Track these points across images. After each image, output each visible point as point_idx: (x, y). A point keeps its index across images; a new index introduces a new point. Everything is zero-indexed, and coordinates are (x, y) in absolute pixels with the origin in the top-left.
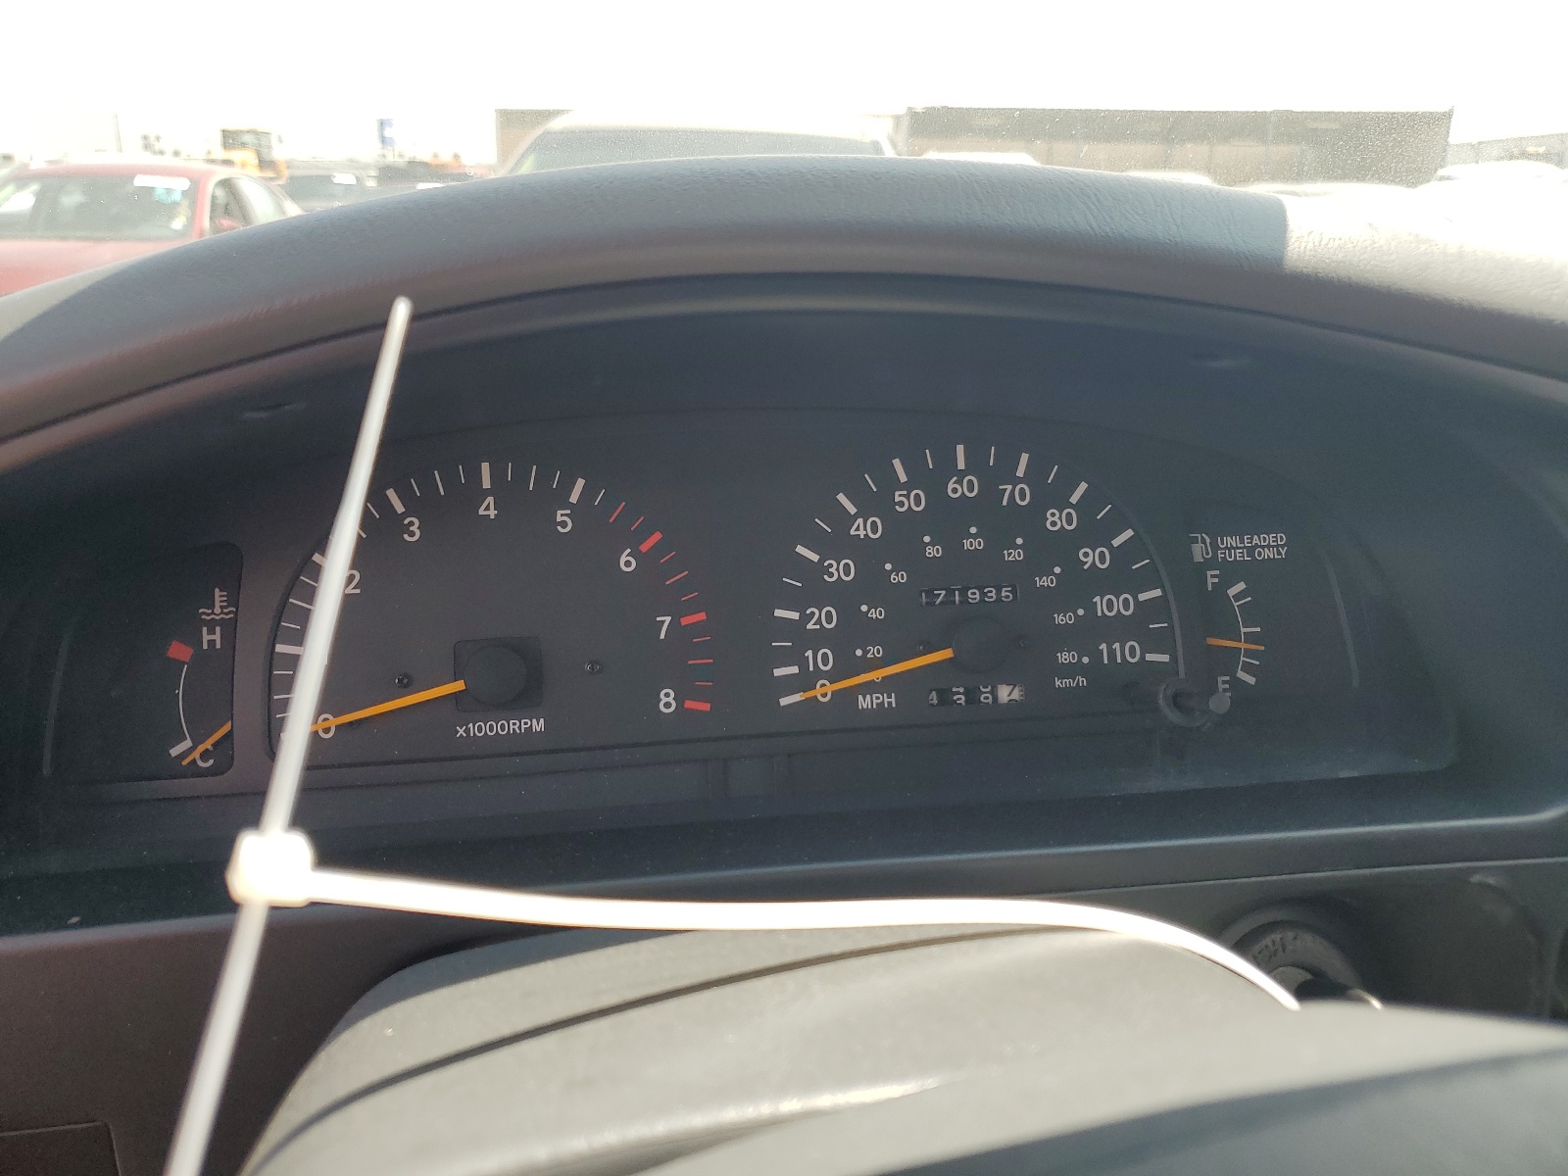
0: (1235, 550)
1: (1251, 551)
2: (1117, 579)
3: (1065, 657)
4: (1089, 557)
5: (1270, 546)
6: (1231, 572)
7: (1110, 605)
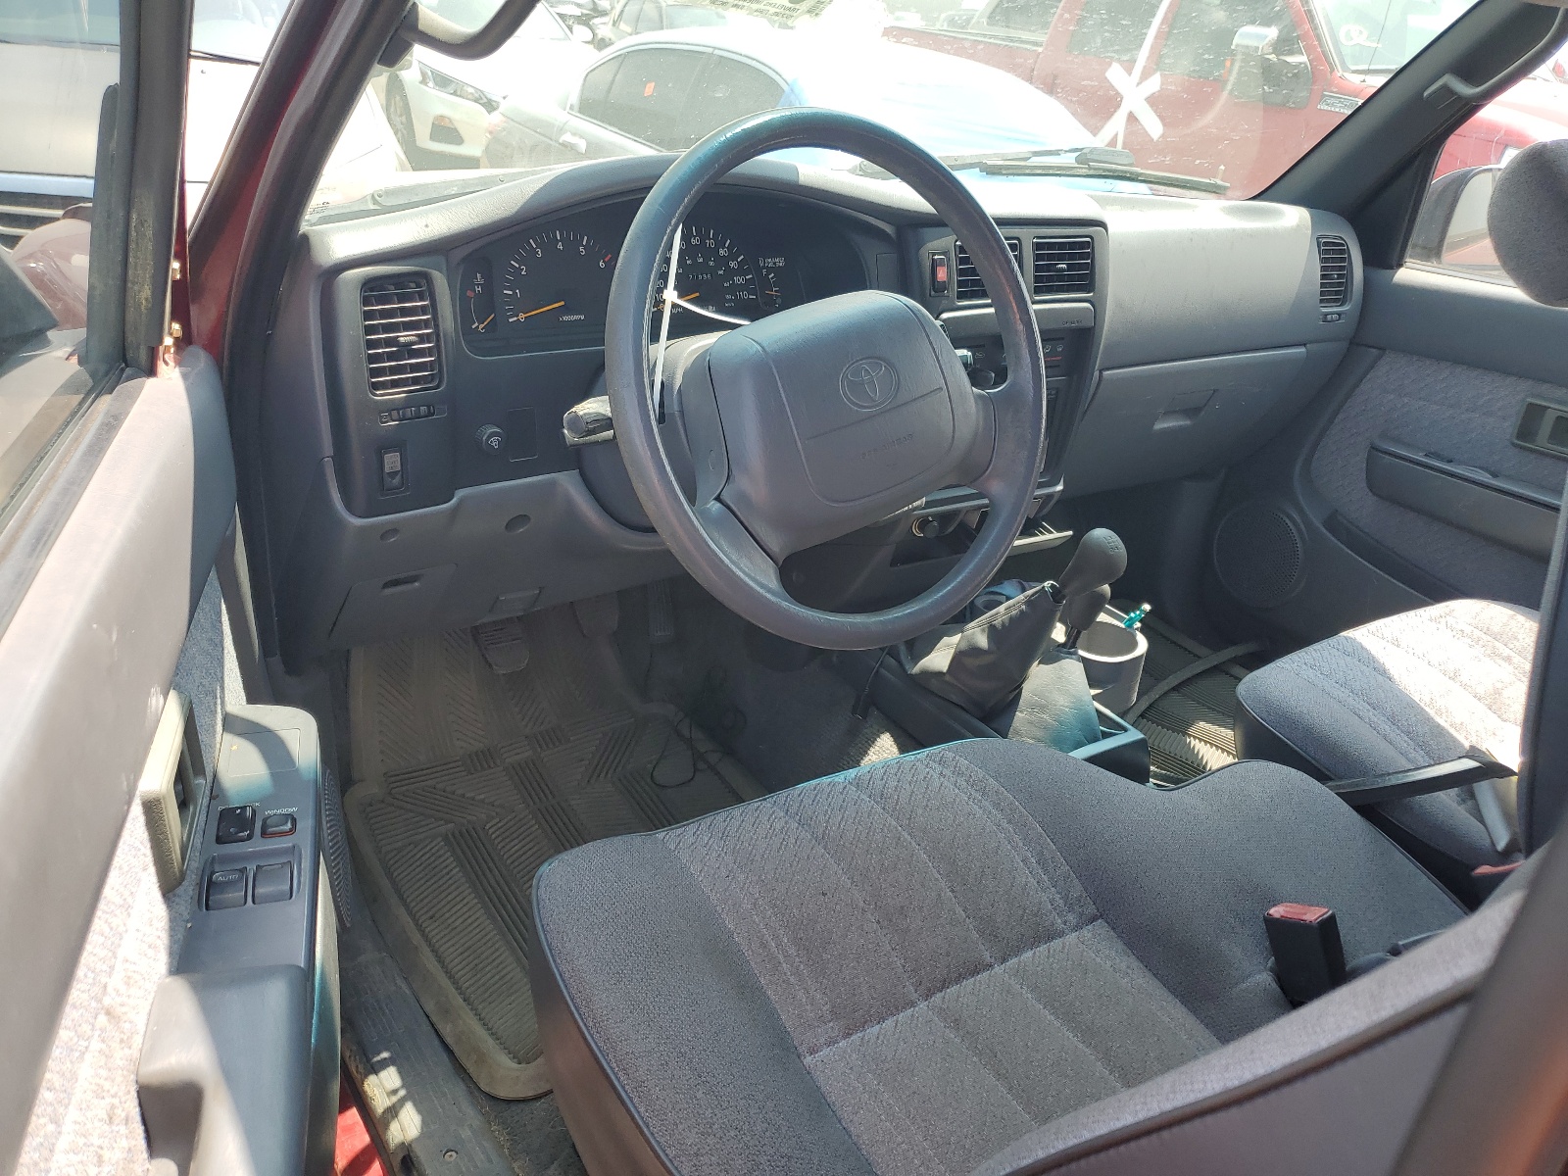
0: (770, 262)
1: (775, 263)
2: (740, 271)
3: (728, 297)
4: (732, 264)
5: (780, 262)
6: (770, 270)
7: (739, 280)
